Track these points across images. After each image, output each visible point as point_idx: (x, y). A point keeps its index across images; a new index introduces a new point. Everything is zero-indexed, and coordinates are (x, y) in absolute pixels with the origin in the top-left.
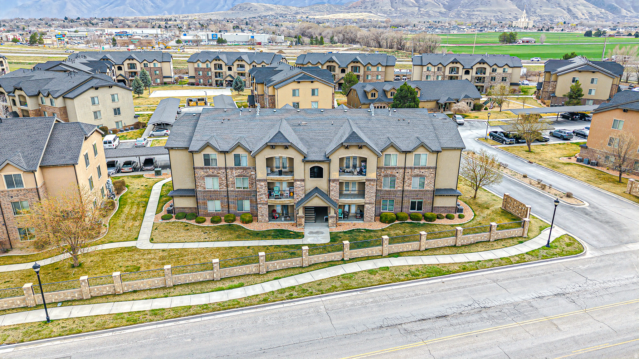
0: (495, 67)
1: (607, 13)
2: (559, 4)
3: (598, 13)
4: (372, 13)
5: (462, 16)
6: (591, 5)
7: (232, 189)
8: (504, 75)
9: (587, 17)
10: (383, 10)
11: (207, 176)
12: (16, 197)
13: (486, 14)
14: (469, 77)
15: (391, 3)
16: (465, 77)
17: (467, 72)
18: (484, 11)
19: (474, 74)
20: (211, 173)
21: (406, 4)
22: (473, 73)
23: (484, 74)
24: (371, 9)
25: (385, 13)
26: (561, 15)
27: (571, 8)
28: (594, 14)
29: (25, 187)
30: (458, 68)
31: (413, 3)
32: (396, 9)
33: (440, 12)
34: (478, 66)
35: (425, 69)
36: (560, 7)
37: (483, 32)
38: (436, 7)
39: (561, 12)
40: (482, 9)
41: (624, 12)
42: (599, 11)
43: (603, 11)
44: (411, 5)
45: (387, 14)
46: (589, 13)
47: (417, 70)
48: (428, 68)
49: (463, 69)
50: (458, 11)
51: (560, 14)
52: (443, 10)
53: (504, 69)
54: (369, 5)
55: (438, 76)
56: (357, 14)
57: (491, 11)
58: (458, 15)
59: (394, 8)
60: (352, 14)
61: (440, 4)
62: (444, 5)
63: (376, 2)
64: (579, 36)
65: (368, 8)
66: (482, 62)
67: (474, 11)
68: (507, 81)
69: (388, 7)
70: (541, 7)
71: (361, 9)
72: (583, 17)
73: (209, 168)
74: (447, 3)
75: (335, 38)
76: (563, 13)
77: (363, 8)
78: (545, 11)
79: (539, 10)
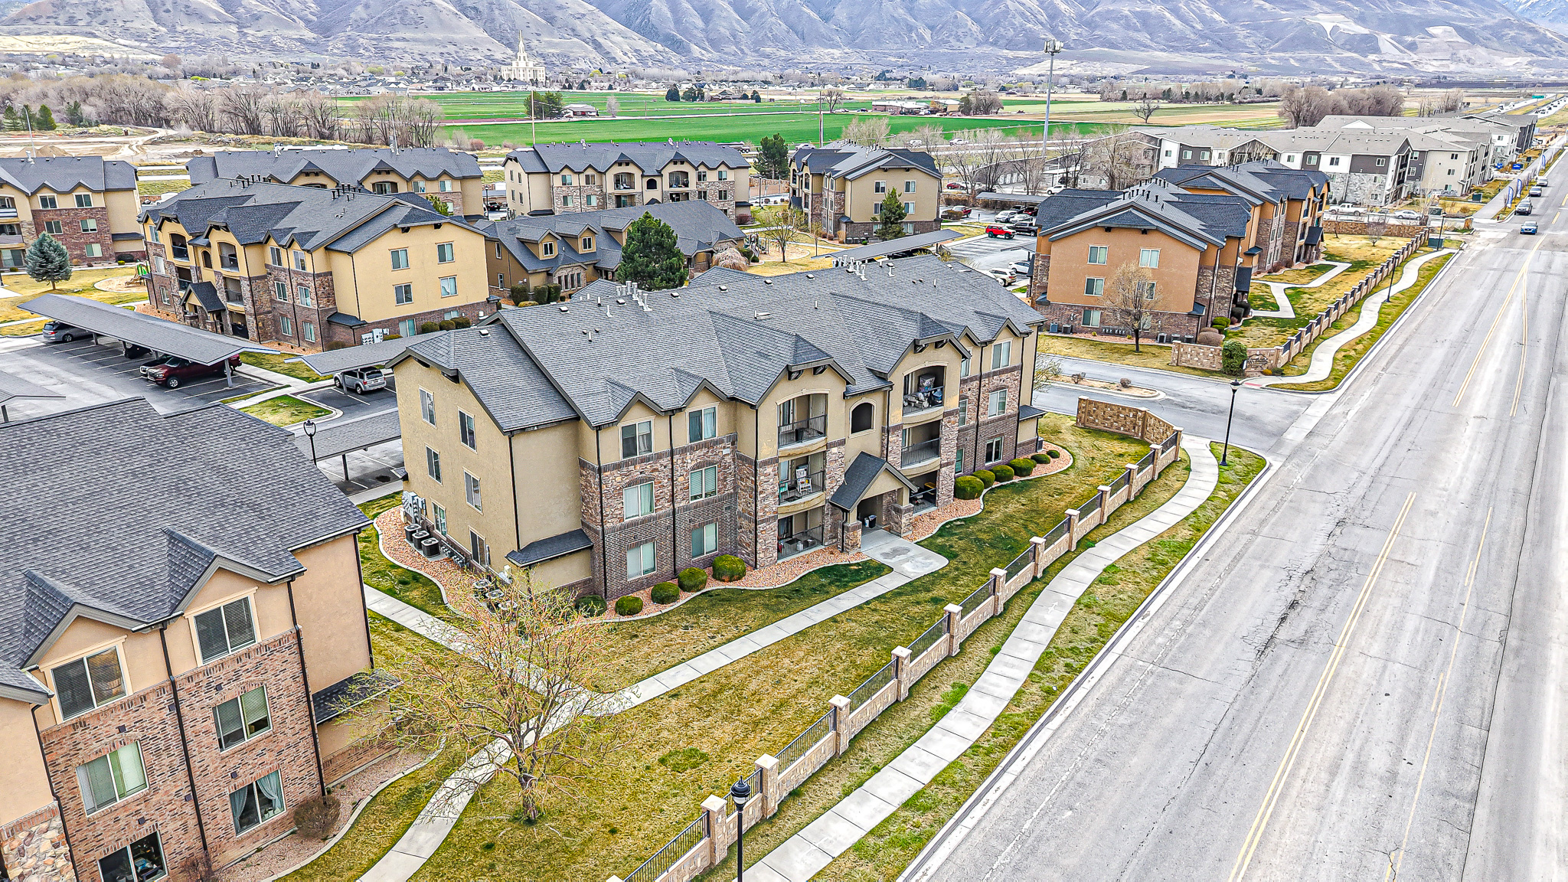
0: (702, 169)
1: (667, 53)
2: (573, 30)
3: (652, 51)
4: (96, 37)
5: (362, 51)
6: (635, 35)
7: (683, 504)
8: (722, 187)
9: (634, 60)
10: (132, 31)
11: (629, 485)
12: (234, 684)
13: (422, 48)
14: (655, 194)
15: (153, 11)
16: (650, 194)
17: (652, 185)
18: (415, 40)
19: (666, 188)
20: (637, 475)
21: (195, 14)
22: (664, 184)
23: (687, 185)
24: (89, 24)
25: (139, 37)
26: (583, 54)
27: (601, 40)
28: (646, 54)
29: (259, 639)
30: (630, 175)
31: (218, 14)
32: (172, 29)
33: (301, 40)
34: (672, 168)
35: (557, 181)
36: (577, 35)
37: (446, 91)
38: (288, 26)
39: (581, 47)
40: (408, 35)
41: (696, 51)
42: (652, 46)
43: (659, 47)
44: (214, 18)
45: (146, 41)
46: (636, 51)
47: (538, 182)
48: (564, 177)
49: (643, 176)
50: (349, 38)
51: (580, 53)
52: (309, 35)
53: (720, 173)
54: (80, 13)
55: (589, 197)
56: (47, 39)
57: (431, 41)
58: (353, 48)
59: (164, 25)
60: (32, 38)
61: (295, 17)
62: (308, 22)
63: (101, 5)
64: (655, 100)
65: (80, 23)
66: (678, 160)
67: (389, 39)
68: (728, 198)
69: (145, 23)
70: (538, 35)
71: (58, 24)
72: (625, 58)
73: (634, 463)
74: (315, 18)
75: (87, 110)
76: (586, 50)
77: (61, 22)
78: (550, 45)
79: (536, 43)
